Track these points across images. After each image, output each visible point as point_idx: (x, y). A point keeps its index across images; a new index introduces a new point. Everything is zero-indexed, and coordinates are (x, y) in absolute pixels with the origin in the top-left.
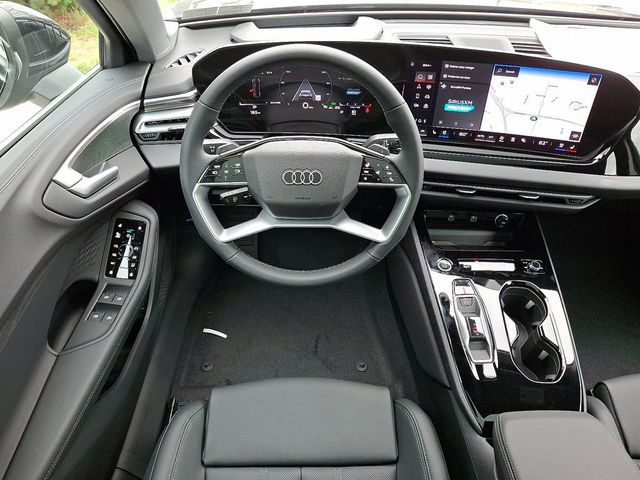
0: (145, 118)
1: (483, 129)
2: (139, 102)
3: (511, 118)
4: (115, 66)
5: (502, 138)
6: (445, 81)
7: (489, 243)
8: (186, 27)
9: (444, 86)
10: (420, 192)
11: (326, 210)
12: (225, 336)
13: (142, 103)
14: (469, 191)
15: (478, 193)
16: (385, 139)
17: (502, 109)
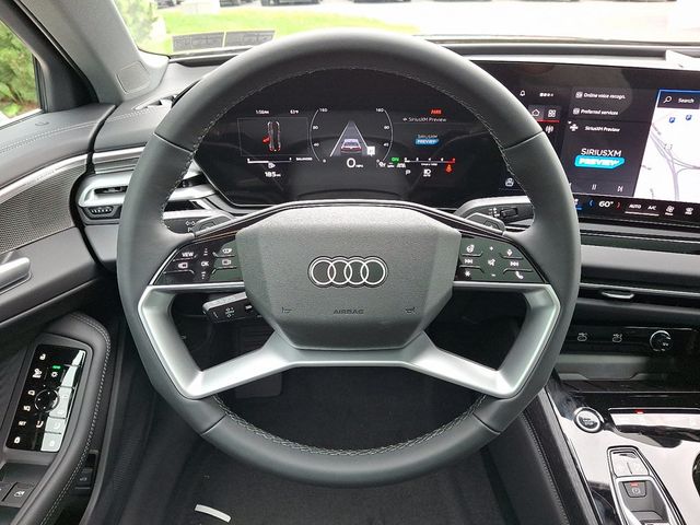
0: (96, 183)
1: (637, 195)
2: (85, 156)
3: (686, 177)
4: (59, 107)
5: (670, 209)
6: (575, 119)
7: (640, 376)
8: (178, 62)
9: (574, 128)
10: (574, 300)
11: (393, 334)
12: (227, 518)
13: (90, 159)
14: (623, 294)
15: (639, 298)
16: (493, 206)
17: (671, 161)
